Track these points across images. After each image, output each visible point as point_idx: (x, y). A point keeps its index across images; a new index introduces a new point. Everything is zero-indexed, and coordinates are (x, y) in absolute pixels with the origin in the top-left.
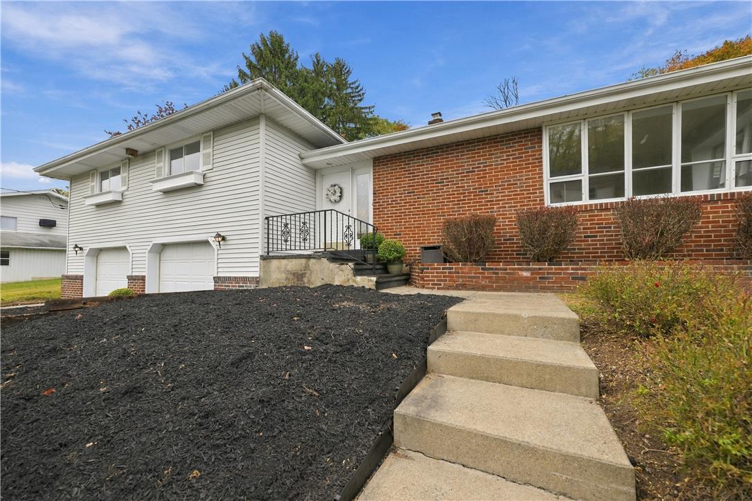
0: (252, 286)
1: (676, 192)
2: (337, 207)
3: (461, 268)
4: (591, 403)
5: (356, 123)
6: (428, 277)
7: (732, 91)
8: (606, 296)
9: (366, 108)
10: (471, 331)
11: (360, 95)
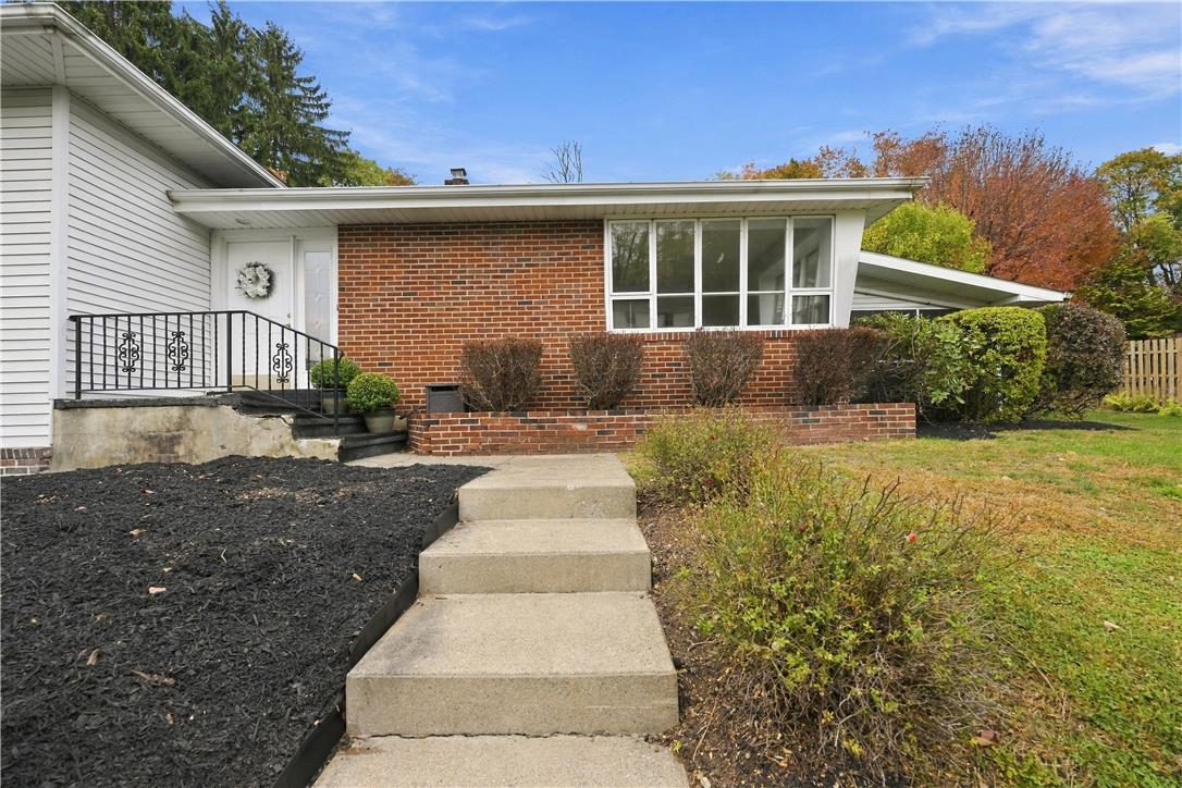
0: (31, 469)
1: (743, 326)
2: (257, 308)
3: (491, 421)
4: (642, 597)
5: (310, 155)
6: (438, 435)
7: (790, 216)
8: (664, 453)
9: (334, 133)
10: (496, 518)
11: (320, 106)
